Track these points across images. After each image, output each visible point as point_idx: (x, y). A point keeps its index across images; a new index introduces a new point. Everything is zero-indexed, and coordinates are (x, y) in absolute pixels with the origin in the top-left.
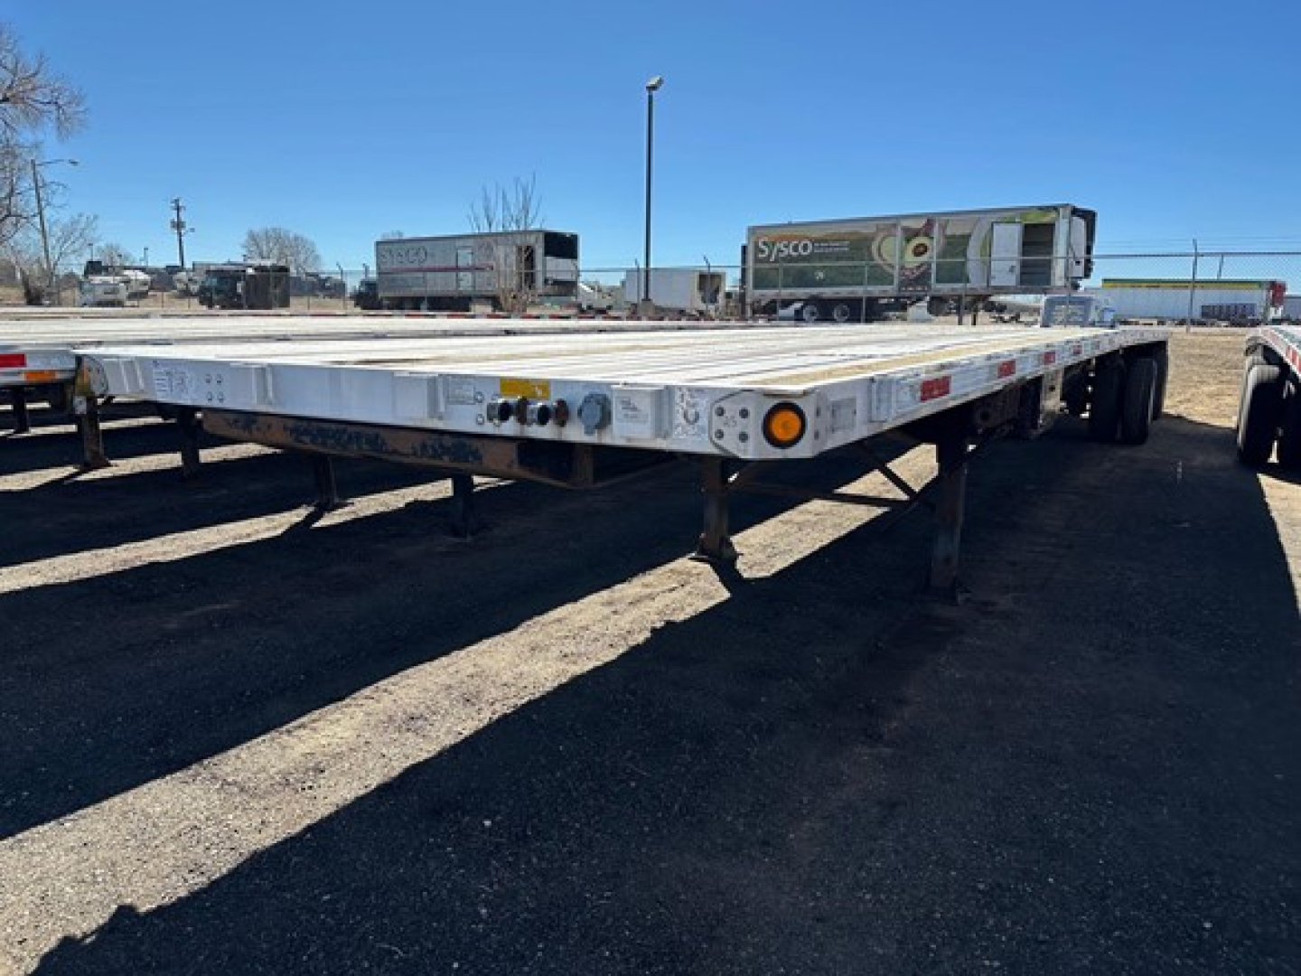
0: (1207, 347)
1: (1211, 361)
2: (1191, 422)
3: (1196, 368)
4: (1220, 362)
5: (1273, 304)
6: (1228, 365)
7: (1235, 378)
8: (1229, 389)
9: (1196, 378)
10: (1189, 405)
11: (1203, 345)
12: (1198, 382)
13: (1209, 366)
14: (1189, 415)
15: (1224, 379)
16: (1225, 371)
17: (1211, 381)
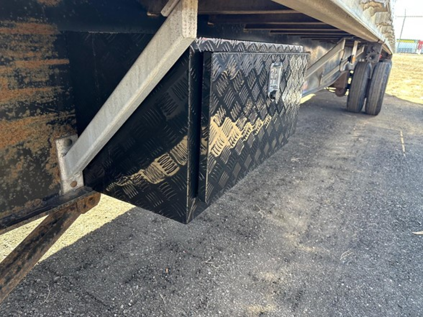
0: (406, 61)
1: (408, 67)
2: (399, 99)
3: (401, 71)
4: (412, 68)
5: (418, 49)
6: (416, 70)
7: (420, 76)
8: (417, 81)
9: (401, 76)
10: (398, 89)
11: (405, 60)
12: (403, 78)
13: (407, 70)
14: (398, 96)
15: (415, 76)
16: (415, 72)
17: (409, 77)
